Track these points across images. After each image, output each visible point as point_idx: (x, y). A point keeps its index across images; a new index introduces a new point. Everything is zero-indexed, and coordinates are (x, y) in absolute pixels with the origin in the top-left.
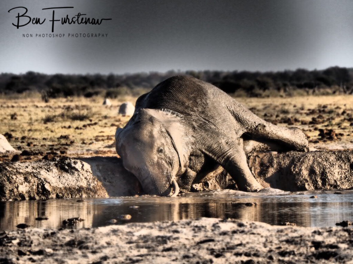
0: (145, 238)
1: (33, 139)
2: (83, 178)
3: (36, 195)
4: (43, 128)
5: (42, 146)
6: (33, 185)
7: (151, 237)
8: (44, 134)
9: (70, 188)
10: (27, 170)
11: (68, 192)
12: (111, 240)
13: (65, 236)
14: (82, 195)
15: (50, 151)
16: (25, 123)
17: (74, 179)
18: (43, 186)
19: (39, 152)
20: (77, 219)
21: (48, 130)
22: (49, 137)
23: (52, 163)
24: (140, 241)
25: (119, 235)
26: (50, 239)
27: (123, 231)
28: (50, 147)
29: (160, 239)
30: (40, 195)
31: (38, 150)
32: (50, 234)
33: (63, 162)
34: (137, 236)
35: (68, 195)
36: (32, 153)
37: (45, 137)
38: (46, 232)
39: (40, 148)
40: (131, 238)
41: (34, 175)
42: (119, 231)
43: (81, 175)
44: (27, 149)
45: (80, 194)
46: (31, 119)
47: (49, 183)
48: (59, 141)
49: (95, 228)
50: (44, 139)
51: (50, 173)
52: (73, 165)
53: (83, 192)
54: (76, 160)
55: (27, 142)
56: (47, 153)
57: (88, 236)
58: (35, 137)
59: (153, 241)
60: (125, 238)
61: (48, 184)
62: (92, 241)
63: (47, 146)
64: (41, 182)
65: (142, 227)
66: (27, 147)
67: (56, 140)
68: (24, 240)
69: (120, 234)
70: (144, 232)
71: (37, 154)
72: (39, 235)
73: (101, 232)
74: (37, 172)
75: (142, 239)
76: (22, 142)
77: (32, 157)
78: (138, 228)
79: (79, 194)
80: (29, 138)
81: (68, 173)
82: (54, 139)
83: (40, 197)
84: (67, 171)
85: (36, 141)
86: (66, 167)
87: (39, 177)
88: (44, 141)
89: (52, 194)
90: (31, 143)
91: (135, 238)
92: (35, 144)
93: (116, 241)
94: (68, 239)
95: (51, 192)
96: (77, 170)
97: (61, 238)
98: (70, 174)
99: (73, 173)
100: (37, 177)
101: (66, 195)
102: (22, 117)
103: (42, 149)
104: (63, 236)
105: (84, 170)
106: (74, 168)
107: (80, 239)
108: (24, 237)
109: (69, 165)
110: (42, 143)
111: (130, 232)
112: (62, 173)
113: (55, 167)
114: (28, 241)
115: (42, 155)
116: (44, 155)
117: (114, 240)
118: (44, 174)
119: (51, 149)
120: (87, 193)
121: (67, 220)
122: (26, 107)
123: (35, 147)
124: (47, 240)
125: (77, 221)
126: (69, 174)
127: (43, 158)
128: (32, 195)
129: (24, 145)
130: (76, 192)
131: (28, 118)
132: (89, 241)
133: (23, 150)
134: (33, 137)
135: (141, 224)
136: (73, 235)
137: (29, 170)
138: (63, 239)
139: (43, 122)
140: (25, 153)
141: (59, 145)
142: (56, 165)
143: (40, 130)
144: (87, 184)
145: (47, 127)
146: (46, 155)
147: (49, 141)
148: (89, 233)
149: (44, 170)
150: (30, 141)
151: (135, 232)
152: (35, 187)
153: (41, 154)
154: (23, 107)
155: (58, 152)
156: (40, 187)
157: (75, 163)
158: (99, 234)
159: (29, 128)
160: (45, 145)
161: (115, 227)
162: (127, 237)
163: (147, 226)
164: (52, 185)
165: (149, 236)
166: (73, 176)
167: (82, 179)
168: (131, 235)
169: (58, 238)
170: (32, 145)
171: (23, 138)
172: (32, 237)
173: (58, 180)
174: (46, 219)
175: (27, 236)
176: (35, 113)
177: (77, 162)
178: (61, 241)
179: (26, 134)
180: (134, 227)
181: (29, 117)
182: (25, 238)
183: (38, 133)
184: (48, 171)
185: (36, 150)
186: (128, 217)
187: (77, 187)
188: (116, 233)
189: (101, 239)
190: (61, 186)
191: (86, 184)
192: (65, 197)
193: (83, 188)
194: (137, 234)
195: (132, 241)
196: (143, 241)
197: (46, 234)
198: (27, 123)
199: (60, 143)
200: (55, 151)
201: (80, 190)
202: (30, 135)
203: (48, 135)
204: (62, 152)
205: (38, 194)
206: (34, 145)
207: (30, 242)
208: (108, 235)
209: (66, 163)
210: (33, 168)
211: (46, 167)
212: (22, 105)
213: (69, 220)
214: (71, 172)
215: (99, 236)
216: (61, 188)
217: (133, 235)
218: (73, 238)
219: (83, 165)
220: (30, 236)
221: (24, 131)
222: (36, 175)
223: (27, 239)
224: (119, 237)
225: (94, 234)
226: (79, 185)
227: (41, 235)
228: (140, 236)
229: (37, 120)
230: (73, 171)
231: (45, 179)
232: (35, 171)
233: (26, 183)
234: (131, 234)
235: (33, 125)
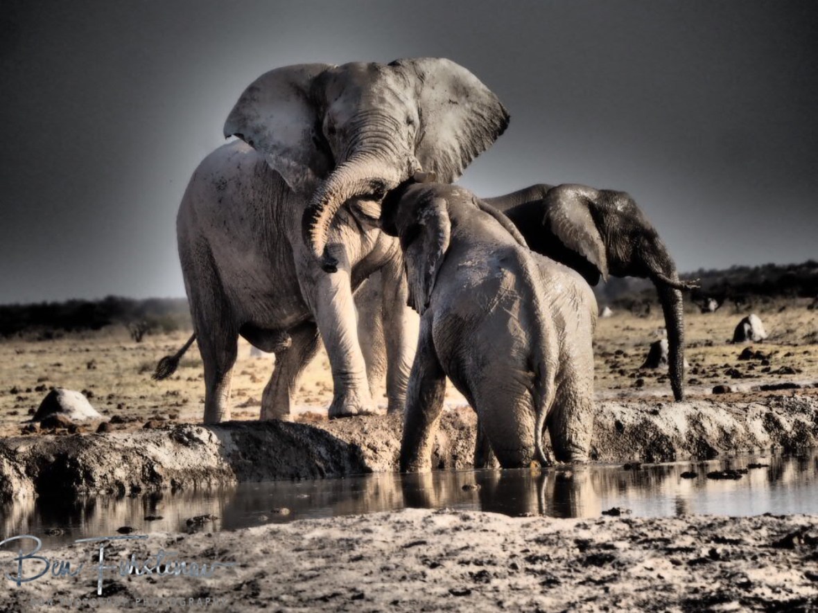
0: (321, 543)
1: (125, 398)
2: (212, 454)
3: (141, 483)
4: (138, 381)
5: (139, 408)
6: (136, 468)
7: (330, 541)
8: (141, 389)
9: (192, 471)
10: (126, 444)
11: (189, 477)
12: (269, 546)
13: (198, 543)
14: (210, 480)
15: (152, 416)
16: (109, 374)
17: (198, 456)
18: (151, 469)
19: (138, 418)
20: (207, 517)
21: (146, 383)
22: (150, 394)
23: (165, 433)
24: (313, 547)
25: (281, 540)
26: (175, 548)
27: (287, 532)
28: (153, 409)
29: (344, 543)
30: (147, 482)
31: (135, 414)
32: (176, 541)
33: (181, 431)
34: (309, 540)
35: (189, 480)
36: (127, 420)
37: (142, 394)
38: (170, 537)
39: (137, 411)
40: (300, 543)
41: (137, 453)
42: (280, 533)
43: (208, 450)
44: (118, 413)
45: (208, 479)
46: (118, 367)
47: (160, 463)
48: (164, 400)
49: (243, 530)
50: (142, 397)
51: (162, 449)
52: (196, 435)
53: (212, 476)
54: (200, 428)
55: (116, 403)
56: (149, 419)
57: (234, 542)
58: (128, 394)
59: (333, 546)
60: (291, 543)
61: (160, 466)
62: (240, 549)
63: (148, 409)
64: (148, 463)
65: (316, 525)
66: (117, 410)
67: (161, 398)
68: (137, 550)
69: (283, 537)
70: (318, 533)
71: (134, 420)
72: (159, 542)
73: (253, 536)
74: (141, 447)
75: (316, 543)
76: (109, 403)
77: (127, 425)
78: (309, 527)
79: (206, 479)
80: (118, 397)
81: (189, 446)
82: (156, 397)
83: (147, 485)
84: (186, 445)
85: (129, 400)
86: (186, 439)
87: (145, 455)
88: (142, 400)
89: (164, 480)
90: (123, 404)
91: (305, 543)
92: (129, 405)
93: (277, 548)
94: (203, 547)
95: (163, 477)
96: (202, 443)
97: (193, 546)
98: (192, 449)
99: (196, 448)
100: (142, 455)
101: (186, 481)
102: (104, 365)
103: (141, 413)
104: (195, 543)
105: (212, 442)
106: (198, 440)
107: (222, 546)
108: (137, 546)
109: (189, 435)
110: (139, 404)
111: (297, 534)
112: (179, 448)
113: (168, 439)
114: (144, 552)
115: (141, 422)
116: (146, 421)
117: (273, 547)
118: (152, 450)
119: (154, 412)
120: (218, 477)
121: (192, 520)
122: (108, 350)
123: (130, 409)
124: (171, 550)
125: (208, 520)
126: (189, 450)
127: (144, 427)
128: (135, 484)
129: (113, 407)
130: (202, 477)
131: (113, 366)
132: (236, 549)
133: (112, 415)
134: (125, 395)
135: (313, 520)
136: (211, 542)
137: (130, 444)
138: (197, 547)
139: (136, 372)
140: (116, 420)
141: (165, 405)
142: (170, 436)
143: (135, 385)
144: (218, 463)
145: (144, 380)
146: (148, 421)
147: (149, 401)
148: (235, 538)
149: (152, 444)
150: (120, 401)
151: (304, 533)
152: (138, 471)
153: (141, 420)
154: (103, 350)
155: (166, 417)
156: (147, 470)
157: (198, 431)
158: (250, 538)
159: (116, 382)
160: (144, 407)
161: (274, 526)
162: (293, 542)
163: (323, 524)
164: (165, 466)
165: (326, 538)
166: (196, 451)
167: (209, 456)
168: (298, 539)
169: (189, 546)
170: (124, 409)
171: (110, 397)
172: (148, 546)
173: (174, 459)
174: (160, 518)
175: (140, 545)
176: (123, 359)
177: (201, 431)
178: (192, 550)
179: (114, 391)
180: (302, 526)
181: (115, 365)
182: (139, 548)
183: (131, 389)
184: (158, 445)
185: (132, 415)
186: (285, 511)
187: (202, 469)
188: (276, 536)
189: (254, 545)
190: (178, 467)
191: (216, 464)
192: (184, 484)
193: (211, 470)
194: (308, 536)
195: (300, 547)
196: (317, 547)
197: (170, 540)
198: (113, 374)
199: (167, 403)
200: (160, 416)
201: (207, 473)
202: (120, 392)
203: (148, 391)
204: (172, 417)
205: (143, 481)
206: (128, 408)
207: (146, 553)
208: (264, 539)
209: (186, 432)
210: (135, 441)
211: (154, 440)
212: (102, 347)
213: (195, 518)
214: (193, 445)
215: (250, 542)
216: (178, 471)
217: (303, 539)
218: (211, 546)
219: (211, 435)
220: (146, 544)
221: (110, 386)
222: (139, 451)
223: (142, 548)
224: (281, 542)
225: (242, 539)
226: (206, 466)
227: (163, 542)
228: (314, 539)
229: (127, 370)
230: (197, 444)
231: (154, 458)
232: (138, 446)
233: (125, 465)
234: (299, 537)
235: (122, 377)
